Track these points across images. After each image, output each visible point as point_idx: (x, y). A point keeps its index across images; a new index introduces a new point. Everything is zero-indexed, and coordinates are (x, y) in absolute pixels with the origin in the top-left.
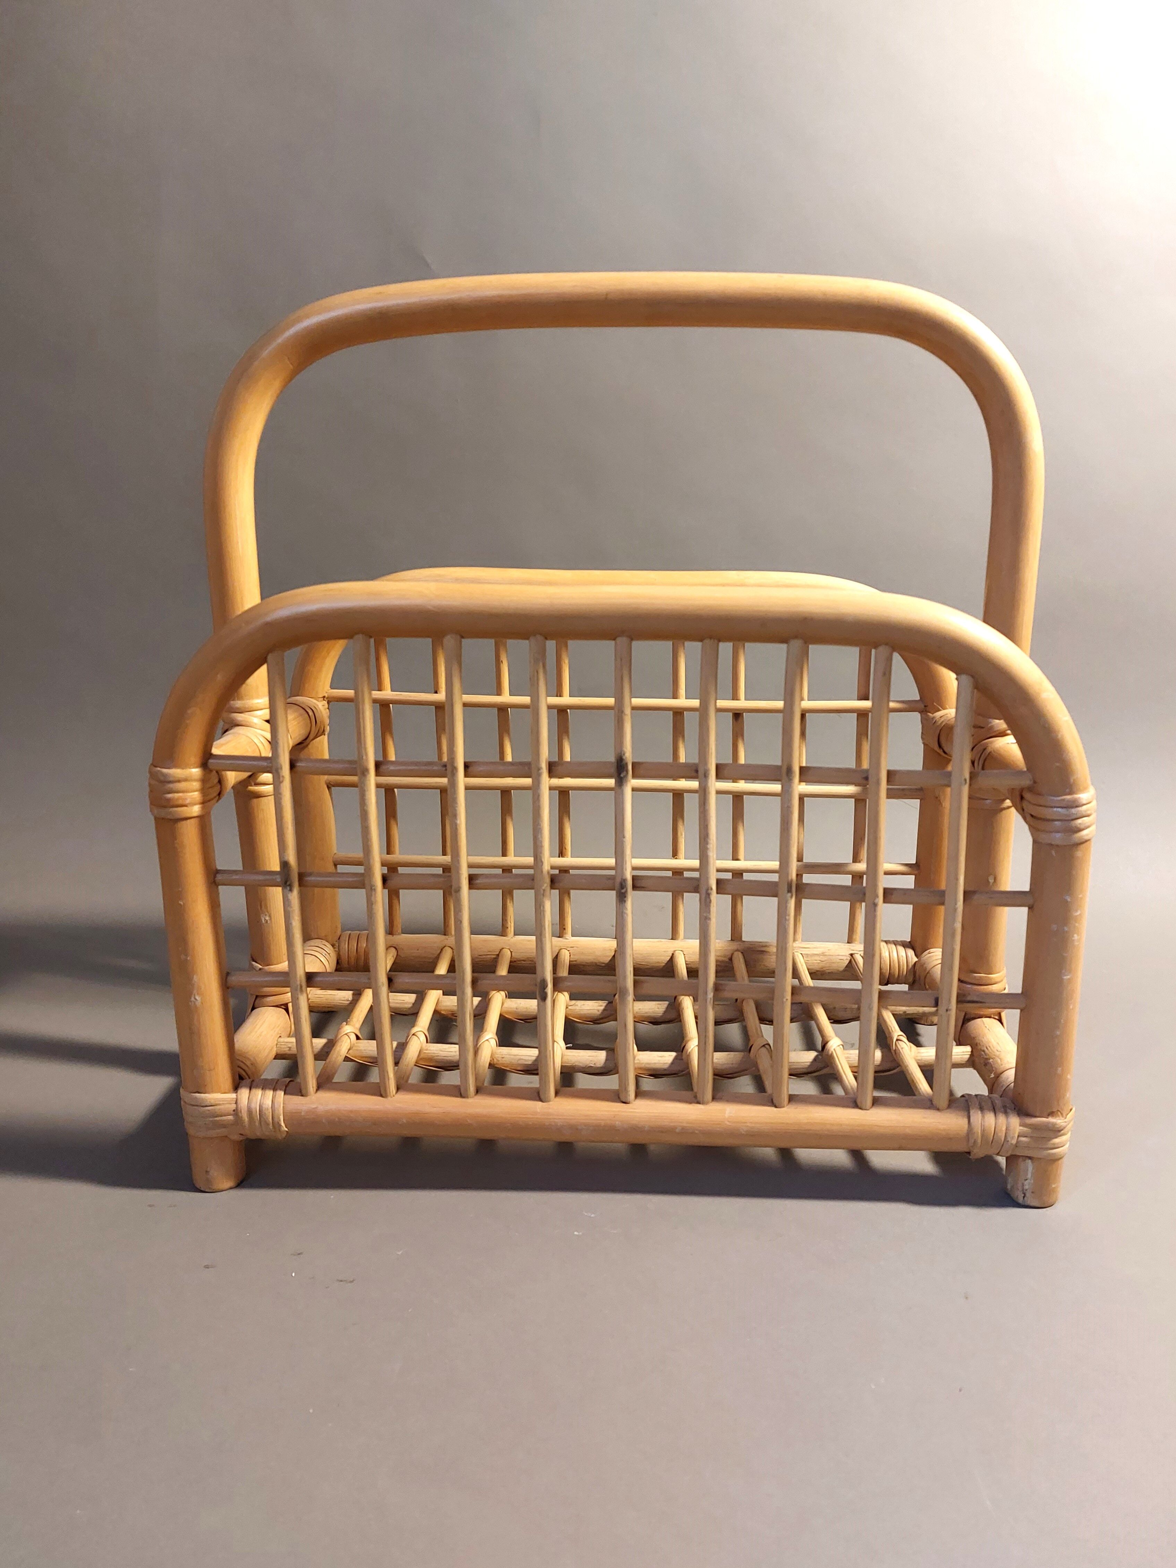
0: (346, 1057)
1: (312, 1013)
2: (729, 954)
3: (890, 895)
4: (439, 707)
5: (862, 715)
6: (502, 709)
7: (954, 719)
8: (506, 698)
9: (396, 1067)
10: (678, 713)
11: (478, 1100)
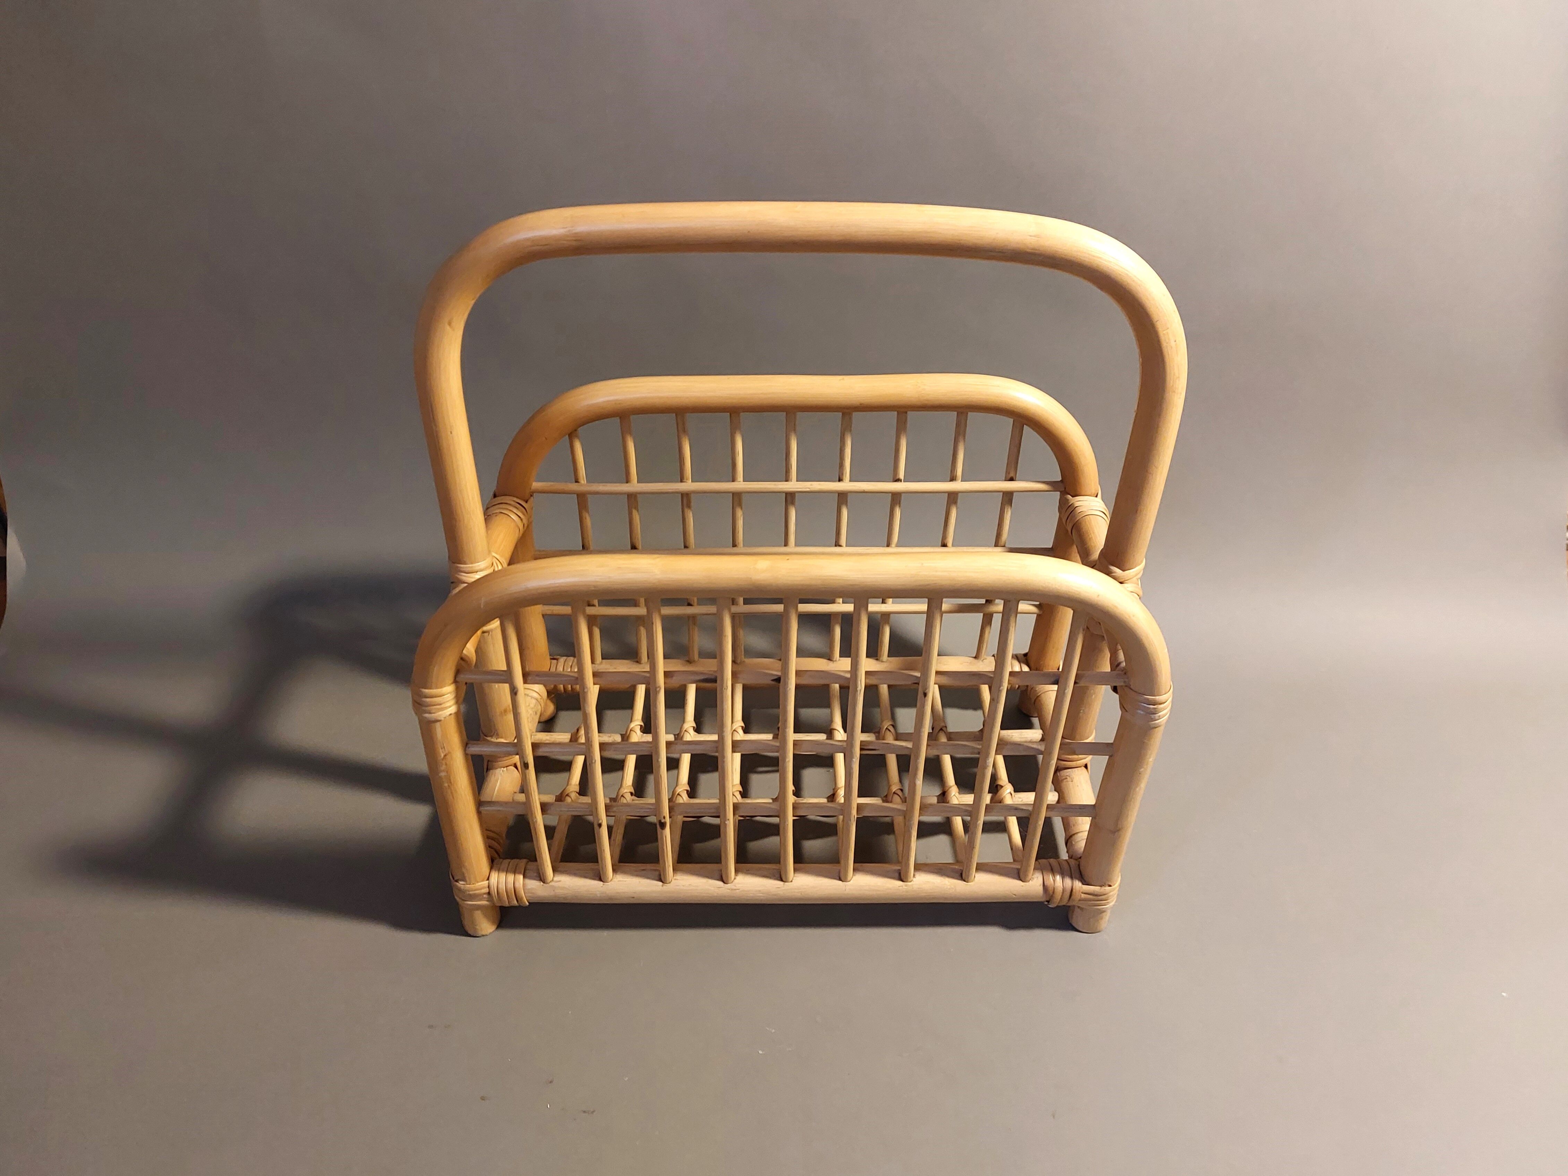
11: (675, 879)
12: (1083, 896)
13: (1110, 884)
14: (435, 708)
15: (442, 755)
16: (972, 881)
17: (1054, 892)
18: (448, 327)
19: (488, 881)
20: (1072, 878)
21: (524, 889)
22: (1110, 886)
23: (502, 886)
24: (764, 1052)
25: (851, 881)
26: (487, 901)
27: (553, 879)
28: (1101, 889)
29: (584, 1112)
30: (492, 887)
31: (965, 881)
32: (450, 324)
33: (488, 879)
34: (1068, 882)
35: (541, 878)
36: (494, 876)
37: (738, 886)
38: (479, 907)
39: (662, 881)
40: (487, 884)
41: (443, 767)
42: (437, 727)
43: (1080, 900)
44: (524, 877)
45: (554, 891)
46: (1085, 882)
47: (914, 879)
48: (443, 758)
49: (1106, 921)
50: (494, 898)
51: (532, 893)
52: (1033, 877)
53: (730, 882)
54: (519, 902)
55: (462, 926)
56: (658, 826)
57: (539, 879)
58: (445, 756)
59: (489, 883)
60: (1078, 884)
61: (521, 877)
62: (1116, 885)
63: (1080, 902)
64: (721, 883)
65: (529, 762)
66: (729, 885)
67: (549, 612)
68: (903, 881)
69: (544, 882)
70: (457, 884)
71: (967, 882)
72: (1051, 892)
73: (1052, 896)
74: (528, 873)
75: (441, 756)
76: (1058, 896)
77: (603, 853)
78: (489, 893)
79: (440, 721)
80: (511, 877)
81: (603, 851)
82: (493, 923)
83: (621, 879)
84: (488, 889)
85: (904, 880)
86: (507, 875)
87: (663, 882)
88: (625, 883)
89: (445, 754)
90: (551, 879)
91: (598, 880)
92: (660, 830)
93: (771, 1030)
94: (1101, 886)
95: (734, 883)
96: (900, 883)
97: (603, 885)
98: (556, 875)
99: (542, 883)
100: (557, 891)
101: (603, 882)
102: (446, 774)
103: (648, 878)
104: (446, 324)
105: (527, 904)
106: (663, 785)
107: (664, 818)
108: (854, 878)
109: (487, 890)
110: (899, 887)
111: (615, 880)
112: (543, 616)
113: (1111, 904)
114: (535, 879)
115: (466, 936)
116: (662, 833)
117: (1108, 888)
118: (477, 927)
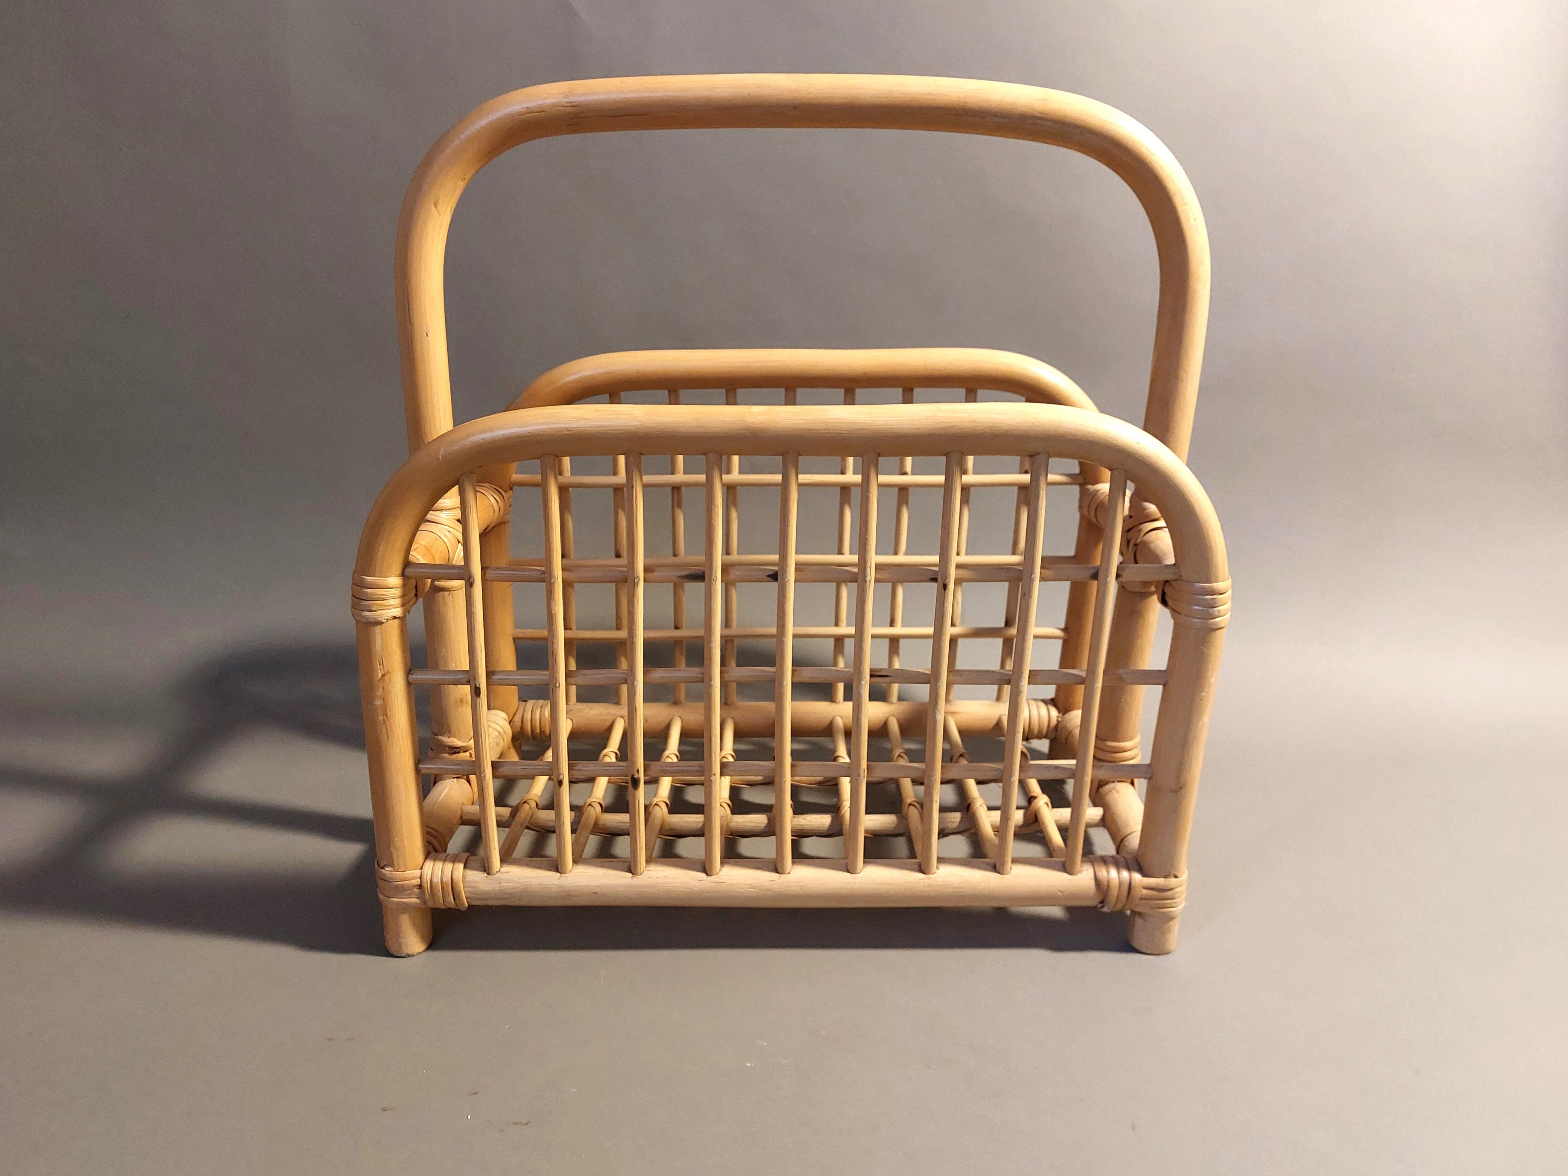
0: (527, 826)
1: (496, 780)
2: (887, 715)
3: (1035, 677)
4: (617, 489)
5: (1023, 488)
6: (676, 489)
7: (1107, 497)
8: (680, 477)
9: (574, 835)
10: (845, 489)
11: (648, 870)
12: (1145, 892)
13: (1176, 874)
14: (376, 604)
15: (380, 676)
16: (1008, 874)
17: (1108, 886)
18: (433, 208)
19: (420, 871)
20: (1129, 869)
21: (464, 882)
22: (1176, 877)
23: (437, 879)
24: (753, 1065)
25: (862, 873)
26: (417, 898)
27: (500, 870)
28: (1165, 881)
29: (516, 1123)
30: (426, 881)
31: (999, 873)
32: (435, 204)
33: (421, 868)
34: (1125, 874)
35: (486, 868)
36: (429, 865)
37: (724, 879)
38: (406, 908)
39: (631, 872)
40: (419, 874)
41: (379, 692)
42: (376, 631)
43: (1141, 899)
44: (465, 867)
45: (499, 884)
46: (1145, 874)
47: (938, 871)
48: (381, 679)
49: (1176, 936)
50: (426, 892)
51: (473, 887)
52: (1082, 869)
53: (714, 872)
54: (457, 900)
55: (384, 941)
56: (630, 785)
57: (483, 869)
58: (383, 675)
59: (421, 873)
60: (1137, 876)
61: (462, 866)
62: (1184, 876)
63: (1142, 901)
64: (704, 875)
65: (481, 686)
66: (713, 877)
67: (521, 635)
68: (924, 873)
69: (488, 874)
70: (383, 870)
71: (1003, 874)
72: (1105, 887)
73: (1106, 891)
74: (470, 863)
75: (378, 676)
76: (1114, 892)
77: (562, 826)
78: (420, 886)
79: (381, 623)
80: (449, 866)
81: (562, 823)
82: (423, 938)
83: (583, 870)
84: (419, 880)
85: (926, 872)
86: (445, 864)
87: (633, 874)
88: (587, 874)
89: (383, 674)
90: (498, 870)
91: (554, 871)
92: (632, 789)
93: (762, 1043)
94: (1165, 877)
95: (718, 875)
96: (921, 875)
97: (560, 876)
98: (503, 866)
99: (486, 874)
100: (503, 884)
101: (560, 873)
102: (382, 702)
103: (616, 869)
104: (432, 205)
105: (467, 905)
106: (638, 723)
107: (638, 771)
108: (865, 870)
109: (417, 882)
110: (920, 880)
111: (574, 871)
112: (514, 639)
113: (1180, 907)
114: (478, 870)
115: (387, 956)
116: (634, 796)
117: (1173, 880)
118: (403, 940)
